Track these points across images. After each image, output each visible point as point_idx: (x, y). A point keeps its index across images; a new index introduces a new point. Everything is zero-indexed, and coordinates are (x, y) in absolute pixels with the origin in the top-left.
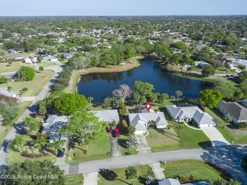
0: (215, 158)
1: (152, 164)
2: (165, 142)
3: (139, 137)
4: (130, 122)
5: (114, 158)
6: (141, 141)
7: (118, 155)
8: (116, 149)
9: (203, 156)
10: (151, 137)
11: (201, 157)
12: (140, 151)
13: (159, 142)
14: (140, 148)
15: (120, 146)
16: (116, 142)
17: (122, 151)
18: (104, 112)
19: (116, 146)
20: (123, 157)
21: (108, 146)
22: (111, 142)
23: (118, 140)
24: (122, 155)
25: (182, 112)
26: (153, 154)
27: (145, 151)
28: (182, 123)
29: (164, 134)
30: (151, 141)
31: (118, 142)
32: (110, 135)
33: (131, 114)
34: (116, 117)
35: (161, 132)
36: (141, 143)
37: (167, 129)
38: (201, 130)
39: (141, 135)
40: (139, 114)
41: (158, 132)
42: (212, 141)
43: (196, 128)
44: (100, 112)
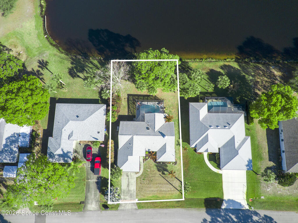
2: (161, 191)
3: (128, 176)
4: (119, 149)
5: (88, 212)
6: (128, 185)
7: (93, 208)
8: (93, 196)
10: (143, 179)
12: (123, 205)
13: (153, 191)
14: (124, 200)
15: (98, 192)
16: (95, 183)
17: (100, 202)
18: (79, 122)
19: (94, 190)
20: (99, 212)
21: (83, 190)
22: (88, 182)
23: (97, 179)
24: (98, 209)
25: (206, 140)
26: (138, 212)
27: (130, 205)
28: (201, 153)
29: (163, 176)
30: (142, 187)
31: (97, 183)
32: (89, 165)
33: (123, 136)
34: (99, 133)
35: (161, 170)
36: (127, 189)
37: (173, 164)
38: (221, 175)
39: (130, 173)
40: (135, 137)
41: (158, 168)
42: (225, 200)
43: (217, 167)
44: (74, 122)
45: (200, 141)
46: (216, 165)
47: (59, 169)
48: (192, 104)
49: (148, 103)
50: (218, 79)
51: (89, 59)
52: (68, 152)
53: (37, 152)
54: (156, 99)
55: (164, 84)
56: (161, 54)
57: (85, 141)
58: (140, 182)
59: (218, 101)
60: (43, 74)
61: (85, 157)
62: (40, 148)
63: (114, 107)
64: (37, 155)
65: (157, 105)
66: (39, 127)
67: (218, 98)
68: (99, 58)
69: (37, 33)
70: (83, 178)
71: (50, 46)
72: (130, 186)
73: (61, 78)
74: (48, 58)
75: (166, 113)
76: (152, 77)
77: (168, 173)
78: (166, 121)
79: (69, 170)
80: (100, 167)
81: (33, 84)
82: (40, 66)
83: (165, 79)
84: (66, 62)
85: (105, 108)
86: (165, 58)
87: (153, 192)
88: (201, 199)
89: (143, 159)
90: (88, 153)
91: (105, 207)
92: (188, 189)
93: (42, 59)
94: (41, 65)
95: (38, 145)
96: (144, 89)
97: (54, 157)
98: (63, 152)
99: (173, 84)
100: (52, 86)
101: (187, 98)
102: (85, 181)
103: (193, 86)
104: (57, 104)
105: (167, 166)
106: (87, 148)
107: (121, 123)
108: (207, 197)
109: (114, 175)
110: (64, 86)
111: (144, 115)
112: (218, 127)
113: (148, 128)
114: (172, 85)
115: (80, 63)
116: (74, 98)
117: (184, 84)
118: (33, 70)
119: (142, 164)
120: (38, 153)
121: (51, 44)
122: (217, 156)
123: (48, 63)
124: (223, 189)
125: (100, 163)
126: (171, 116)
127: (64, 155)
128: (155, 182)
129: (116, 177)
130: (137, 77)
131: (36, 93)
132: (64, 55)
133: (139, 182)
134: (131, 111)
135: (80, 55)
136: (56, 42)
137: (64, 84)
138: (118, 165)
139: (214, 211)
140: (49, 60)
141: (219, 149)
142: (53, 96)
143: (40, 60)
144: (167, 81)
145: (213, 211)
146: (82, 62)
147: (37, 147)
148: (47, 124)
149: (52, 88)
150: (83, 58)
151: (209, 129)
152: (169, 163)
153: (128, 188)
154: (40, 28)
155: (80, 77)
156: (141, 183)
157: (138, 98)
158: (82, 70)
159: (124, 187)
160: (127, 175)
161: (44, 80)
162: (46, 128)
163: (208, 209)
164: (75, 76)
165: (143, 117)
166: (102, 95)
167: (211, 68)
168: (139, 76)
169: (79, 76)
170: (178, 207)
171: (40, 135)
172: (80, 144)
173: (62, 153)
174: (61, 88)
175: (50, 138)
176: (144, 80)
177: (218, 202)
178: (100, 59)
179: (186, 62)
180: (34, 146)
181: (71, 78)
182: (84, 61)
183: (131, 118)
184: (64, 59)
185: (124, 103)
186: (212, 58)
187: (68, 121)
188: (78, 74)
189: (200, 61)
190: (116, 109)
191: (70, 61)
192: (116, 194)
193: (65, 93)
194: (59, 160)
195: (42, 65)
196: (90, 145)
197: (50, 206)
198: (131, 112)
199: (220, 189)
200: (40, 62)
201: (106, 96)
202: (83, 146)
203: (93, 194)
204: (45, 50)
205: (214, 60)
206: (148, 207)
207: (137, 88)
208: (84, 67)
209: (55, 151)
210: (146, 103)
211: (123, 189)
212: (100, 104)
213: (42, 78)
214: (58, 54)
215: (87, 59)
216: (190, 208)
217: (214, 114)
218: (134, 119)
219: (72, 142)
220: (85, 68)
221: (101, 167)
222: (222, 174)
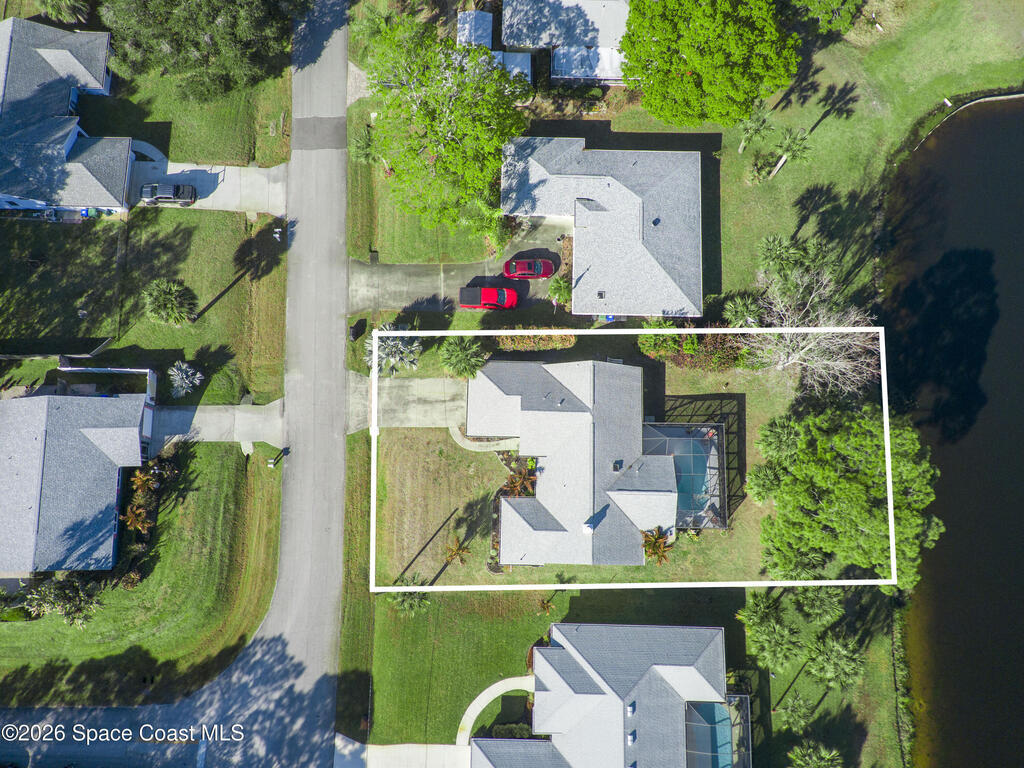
0: (257, 699)
1: (282, 416)
2: (402, 513)
3: (453, 399)
4: (546, 366)
5: (343, 275)
6: (423, 401)
7: (356, 291)
8: (392, 288)
9: (279, 648)
10: (441, 452)
11: (277, 634)
12: (362, 387)
13: (403, 484)
14: (380, 388)
15: (406, 304)
16: (435, 292)
17: (374, 312)
18: (638, 228)
19: (411, 290)
20: (343, 311)
21: (413, 257)
22: (439, 269)
23: (445, 299)
24: (352, 305)
25: (581, 685)
26: (336, 436)
27: (360, 408)
28: (530, 664)
29: (452, 523)
30: (415, 448)
31: (434, 299)
32: (490, 270)
33: (589, 375)
34: (601, 295)
35: (472, 514)
36: (411, 398)
37: (492, 558)
38: (451, 740)
39: (462, 407)
40: (587, 417)
41: (477, 503)
42: (363, 750)
43: (479, 725)
44: (637, 211)
45: (576, 663)
46: (488, 724)
47: (482, 170)
48: (717, 637)
49: (714, 468)
50: (829, 748)
51: (872, 253)
52: (534, 201)
53: (537, 107)
54: (732, 498)
55: (794, 524)
56: (918, 511)
57: (571, 254)
58: (434, 439)
59: (735, 748)
60: (806, 105)
61: (519, 256)
62: (547, 116)
63: (693, 344)
64: (526, 107)
65: (708, 504)
66: (619, 106)
67: (747, 749)
68: (882, 290)
69: (959, 71)
70: (452, 255)
71: (910, 121)
72: (420, 407)
73: (794, 157)
74: (865, 115)
75: (677, 538)
76: (822, 477)
77: (461, 539)
78: (646, 536)
79: (479, 203)
80: (484, 306)
81: (769, 68)
82: (833, 93)
83: (814, 525)
84: (856, 176)
85: (689, 316)
86: (905, 527)
87: (398, 485)
88: (368, 658)
89: (508, 452)
90: (531, 266)
91: (359, 330)
92: (406, 605)
93: (862, 97)
94: (836, 93)
95: (559, 108)
96: (768, 448)
97: (520, 160)
98: (536, 186)
99: (794, 560)
100: (764, 132)
101: (740, 621)
102: (442, 260)
103: (794, 640)
104: (697, 155)
105: (484, 536)
106: (547, 262)
107: (638, 371)
108: (375, 680)
109: (458, 349)
110: (764, 173)
111: (669, 454)
112: (630, 738)
113: (621, 467)
114: (790, 554)
115: (856, 223)
116: (722, 209)
117: (799, 607)
118: (817, 71)
119: (493, 447)
120: (533, 111)
121: (920, 123)
122: (521, 729)
123: (845, 115)
124: (402, 742)
125: (497, 307)
126: (665, 554)
127: (525, 190)
128: (431, 494)
129: (453, 358)
130: (817, 420)
131: (737, 76)
132: (881, 169)
133: (431, 437)
134: (682, 409)
135: (887, 221)
136: (928, 138)
137: (769, 173)
138: (492, 365)
139: (329, 708)
140: (861, 120)
141: (548, 738)
142: (725, 141)
143: (857, 92)
144: (807, 534)
145: (329, 700)
146: (858, 231)
147: (553, 107)
148: (629, 131)
149: (757, 131)
150: (873, 233)
151: (622, 699)
152: (496, 545)
153: (414, 401)
154: (979, 81)
155: (800, 227)
156: (428, 443)
157: (733, 433)
158: (827, 231)
159: (421, 387)
160: (457, 395)
161: (784, 108)
162: (615, 128)
163: (336, 683)
164: (803, 208)
165: (660, 451)
166: (738, 300)
167: (873, 729)
168: (819, 429)
169: (803, 221)
170: (348, 573)
171: (591, 113)
172: (563, 237)
173: (533, 180)
174: (756, 165)
175: (582, 141)
176: (804, 446)
177: (359, 723)
178: (877, 293)
179: (890, 627)
180: (553, 98)
181: (796, 197)
182: (863, 236)
183: (655, 405)
184: (865, 169)
185: (711, 381)
186: (913, 736)
187: (640, 193)
188: (813, 220)
189: (899, 685)
190: (686, 352)
191: (861, 190)
192: (398, 359)
193: (738, 179)
194: (511, 175)
195: (837, 98)
196: (557, 270)
197: (367, 156)
198: (676, 408)
199: (402, 731)
200: (847, 90)
201: (736, 312)
202: (553, 249)
203: (398, 290)
204: (893, 103)
205: (907, 745)
206: (352, 467)
207: (773, 424)
208: (842, 238)
209: (538, 161)
210: (713, 460)
211: (411, 383)
212: (704, 296)
213: (790, 102)
214: (884, 148)
215: (873, 248)
216: (343, 617)
217: (682, 727)
218: (653, 418)
219: (566, 211)
220: (837, 240)
221: (485, 311)
222: (454, 743)
